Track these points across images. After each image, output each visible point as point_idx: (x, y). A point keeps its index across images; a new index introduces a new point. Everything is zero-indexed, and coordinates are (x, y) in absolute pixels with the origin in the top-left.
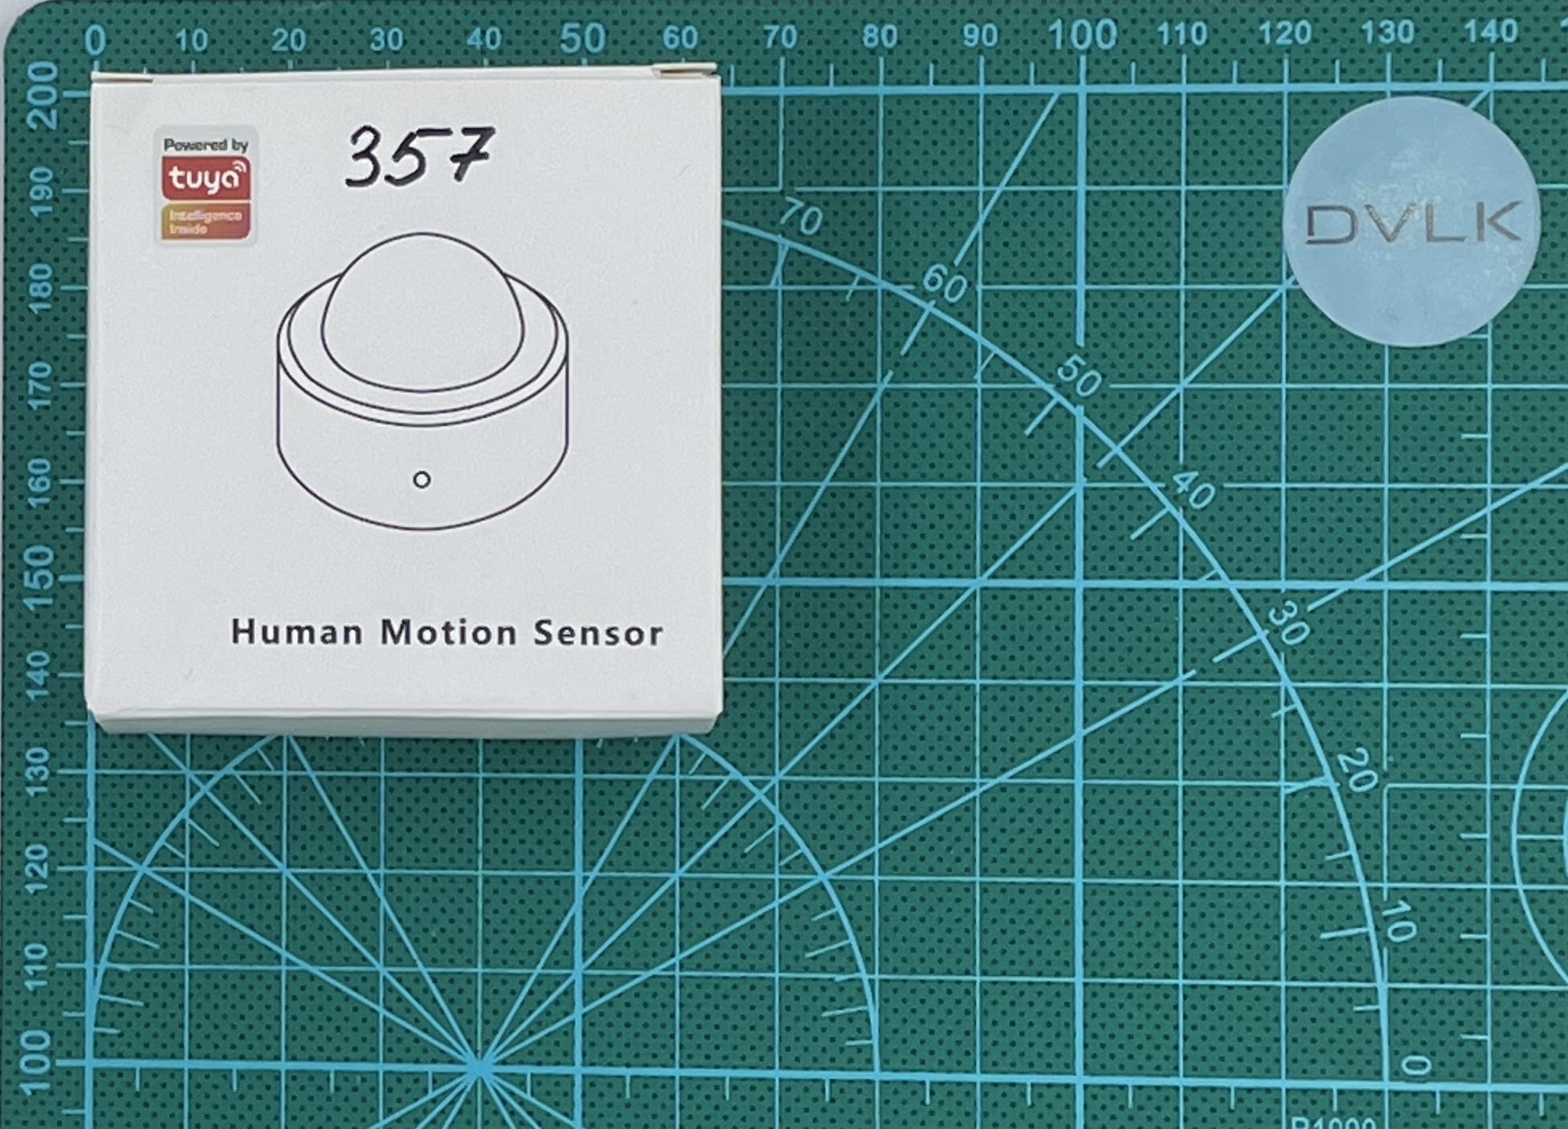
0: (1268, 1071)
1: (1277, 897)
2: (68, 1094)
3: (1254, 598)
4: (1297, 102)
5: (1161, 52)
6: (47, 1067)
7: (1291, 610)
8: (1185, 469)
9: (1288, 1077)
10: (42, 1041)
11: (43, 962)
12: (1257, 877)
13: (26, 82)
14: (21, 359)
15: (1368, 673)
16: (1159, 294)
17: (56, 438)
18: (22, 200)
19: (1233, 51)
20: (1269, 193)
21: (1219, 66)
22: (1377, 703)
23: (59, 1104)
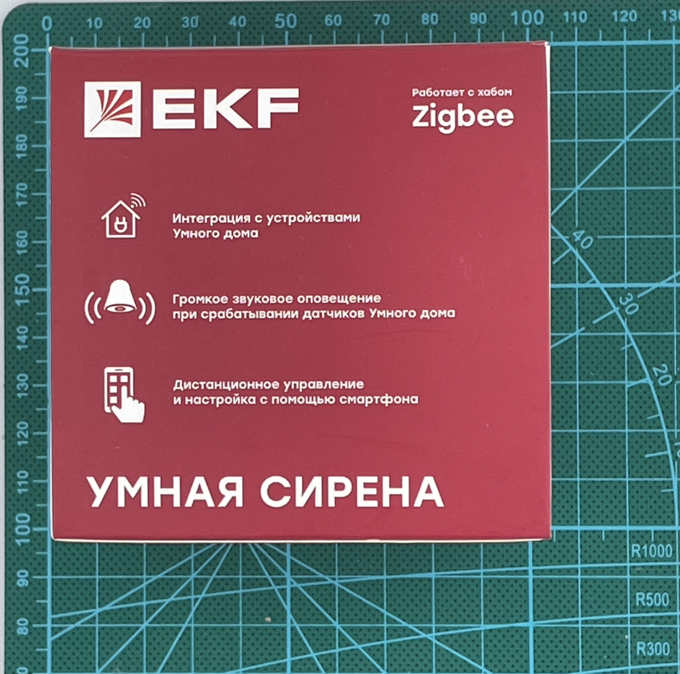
0: (620, 522)
1: (624, 437)
2: (39, 544)
3: (612, 291)
4: (630, 50)
5: (565, 26)
6: (28, 532)
7: (630, 297)
8: (579, 229)
9: (630, 524)
10: (26, 518)
11: (26, 480)
12: (615, 428)
13: (13, 45)
14: (12, 181)
15: (666, 328)
16: (565, 144)
17: (30, 220)
18: (12, 103)
19: (600, 25)
20: (618, 94)
21: (593, 33)
22: (672, 342)
23: (35, 549)
